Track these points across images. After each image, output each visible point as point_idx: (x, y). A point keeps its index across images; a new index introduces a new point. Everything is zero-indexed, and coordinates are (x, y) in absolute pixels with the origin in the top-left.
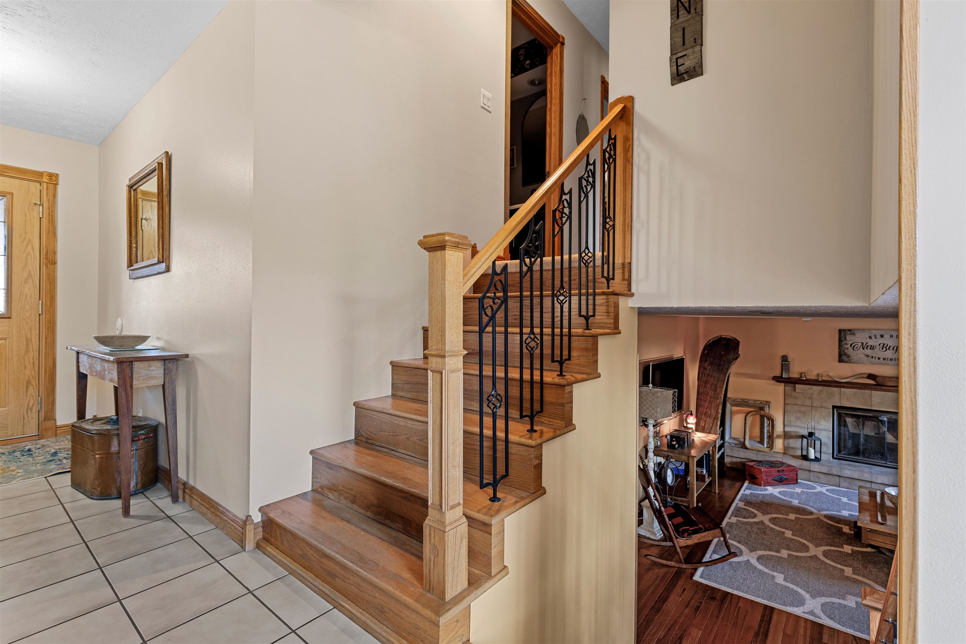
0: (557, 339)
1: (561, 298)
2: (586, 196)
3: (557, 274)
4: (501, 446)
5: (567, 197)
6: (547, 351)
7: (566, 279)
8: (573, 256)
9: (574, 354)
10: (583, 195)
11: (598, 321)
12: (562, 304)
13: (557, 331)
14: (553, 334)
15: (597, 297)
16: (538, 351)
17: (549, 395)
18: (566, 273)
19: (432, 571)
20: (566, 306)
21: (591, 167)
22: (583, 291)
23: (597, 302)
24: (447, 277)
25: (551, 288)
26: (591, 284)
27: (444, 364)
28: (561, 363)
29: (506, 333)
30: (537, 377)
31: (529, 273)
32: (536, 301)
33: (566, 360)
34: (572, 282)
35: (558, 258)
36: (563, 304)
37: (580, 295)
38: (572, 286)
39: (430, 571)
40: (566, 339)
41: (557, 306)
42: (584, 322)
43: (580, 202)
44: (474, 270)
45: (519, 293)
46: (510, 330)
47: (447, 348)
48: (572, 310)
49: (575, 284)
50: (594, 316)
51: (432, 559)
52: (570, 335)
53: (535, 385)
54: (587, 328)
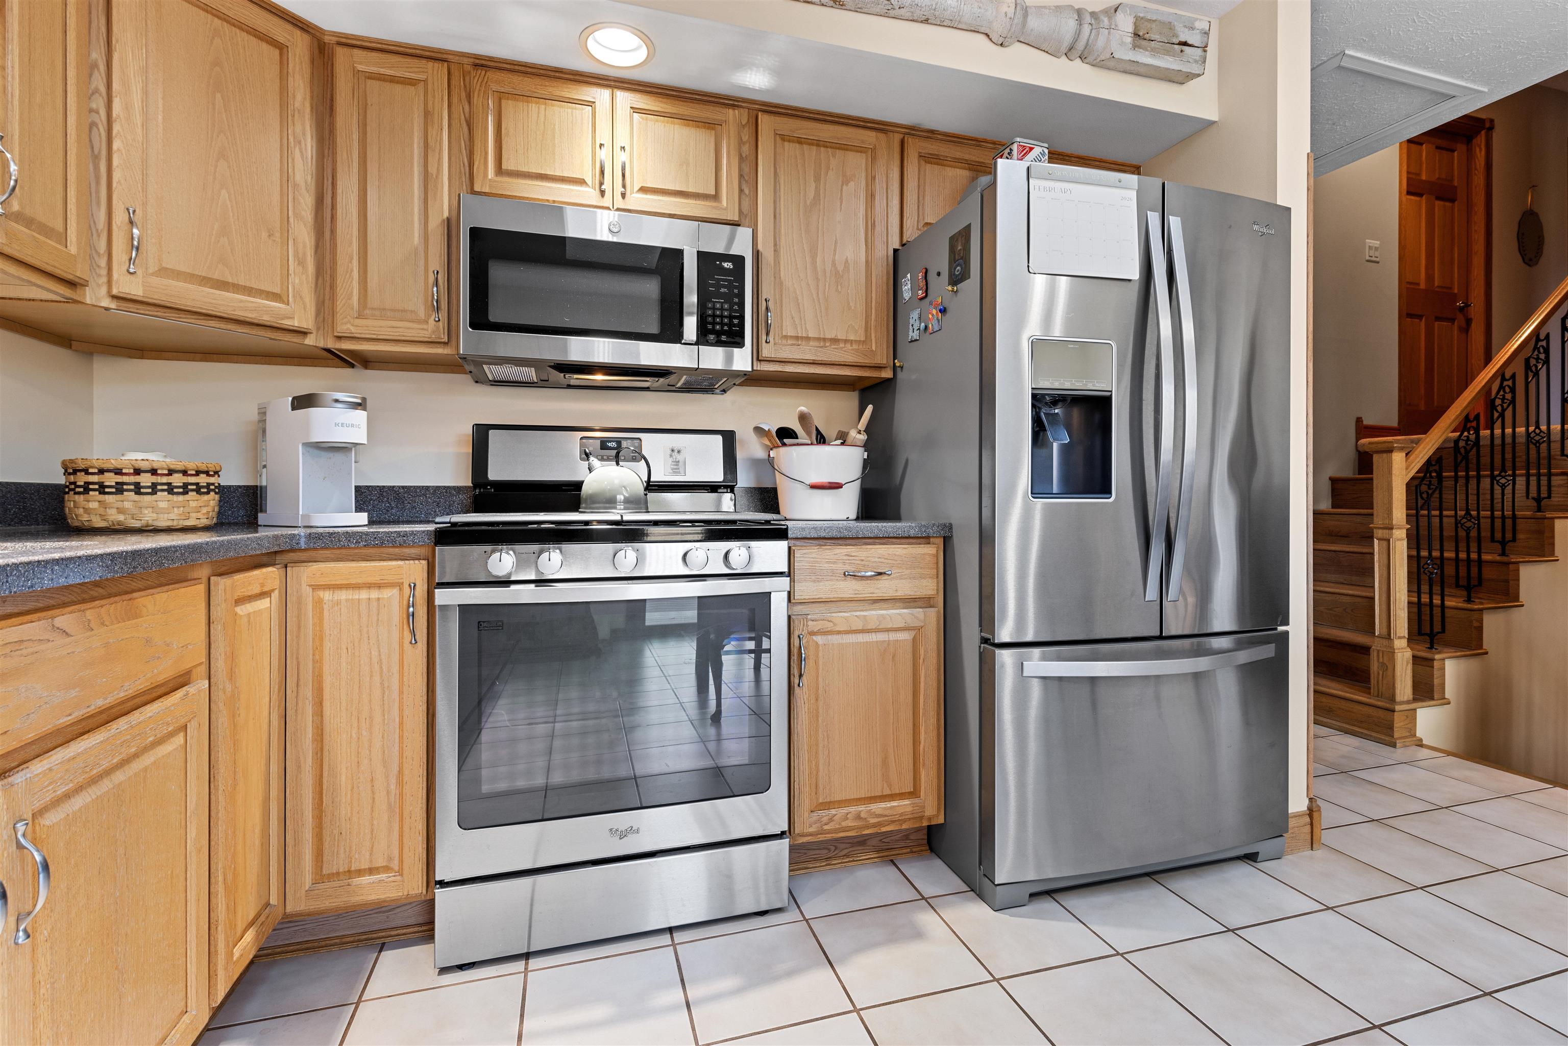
0: (1498, 523)
1: (1503, 481)
2: (1536, 374)
3: (1498, 450)
4: (1437, 612)
5: (1510, 383)
6: (1486, 533)
7: (1509, 456)
8: (1518, 430)
9: (1520, 536)
10: (1531, 375)
11: (1556, 503)
12: (1503, 487)
13: (1498, 513)
14: (1492, 517)
15: (1553, 478)
16: (1474, 533)
17: (1487, 573)
18: (1508, 449)
19: (1380, 682)
20: (1509, 489)
21: (1544, 343)
22: (1533, 471)
23: (1553, 483)
24: (1394, 472)
25: (1489, 467)
26: (1544, 462)
27: (1392, 534)
28: (1503, 543)
29: (1441, 516)
30: (1474, 556)
31: (1464, 462)
32: (1473, 483)
33: (1510, 541)
34: (1517, 460)
35: (1498, 432)
36: (1506, 487)
37: (1528, 476)
38: (1518, 464)
39: (1378, 682)
40: (1509, 522)
41: (1497, 489)
42: (1535, 504)
43: (1527, 383)
44: (1414, 464)
45: (1453, 474)
46: (1445, 513)
47: (1394, 522)
48: (1516, 491)
49: (1520, 462)
50: (1549, 497)
51: (1381, 673)
52: (1514, 517)
53: (1472, 563)
54: (1539, 509)
